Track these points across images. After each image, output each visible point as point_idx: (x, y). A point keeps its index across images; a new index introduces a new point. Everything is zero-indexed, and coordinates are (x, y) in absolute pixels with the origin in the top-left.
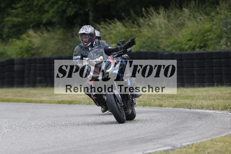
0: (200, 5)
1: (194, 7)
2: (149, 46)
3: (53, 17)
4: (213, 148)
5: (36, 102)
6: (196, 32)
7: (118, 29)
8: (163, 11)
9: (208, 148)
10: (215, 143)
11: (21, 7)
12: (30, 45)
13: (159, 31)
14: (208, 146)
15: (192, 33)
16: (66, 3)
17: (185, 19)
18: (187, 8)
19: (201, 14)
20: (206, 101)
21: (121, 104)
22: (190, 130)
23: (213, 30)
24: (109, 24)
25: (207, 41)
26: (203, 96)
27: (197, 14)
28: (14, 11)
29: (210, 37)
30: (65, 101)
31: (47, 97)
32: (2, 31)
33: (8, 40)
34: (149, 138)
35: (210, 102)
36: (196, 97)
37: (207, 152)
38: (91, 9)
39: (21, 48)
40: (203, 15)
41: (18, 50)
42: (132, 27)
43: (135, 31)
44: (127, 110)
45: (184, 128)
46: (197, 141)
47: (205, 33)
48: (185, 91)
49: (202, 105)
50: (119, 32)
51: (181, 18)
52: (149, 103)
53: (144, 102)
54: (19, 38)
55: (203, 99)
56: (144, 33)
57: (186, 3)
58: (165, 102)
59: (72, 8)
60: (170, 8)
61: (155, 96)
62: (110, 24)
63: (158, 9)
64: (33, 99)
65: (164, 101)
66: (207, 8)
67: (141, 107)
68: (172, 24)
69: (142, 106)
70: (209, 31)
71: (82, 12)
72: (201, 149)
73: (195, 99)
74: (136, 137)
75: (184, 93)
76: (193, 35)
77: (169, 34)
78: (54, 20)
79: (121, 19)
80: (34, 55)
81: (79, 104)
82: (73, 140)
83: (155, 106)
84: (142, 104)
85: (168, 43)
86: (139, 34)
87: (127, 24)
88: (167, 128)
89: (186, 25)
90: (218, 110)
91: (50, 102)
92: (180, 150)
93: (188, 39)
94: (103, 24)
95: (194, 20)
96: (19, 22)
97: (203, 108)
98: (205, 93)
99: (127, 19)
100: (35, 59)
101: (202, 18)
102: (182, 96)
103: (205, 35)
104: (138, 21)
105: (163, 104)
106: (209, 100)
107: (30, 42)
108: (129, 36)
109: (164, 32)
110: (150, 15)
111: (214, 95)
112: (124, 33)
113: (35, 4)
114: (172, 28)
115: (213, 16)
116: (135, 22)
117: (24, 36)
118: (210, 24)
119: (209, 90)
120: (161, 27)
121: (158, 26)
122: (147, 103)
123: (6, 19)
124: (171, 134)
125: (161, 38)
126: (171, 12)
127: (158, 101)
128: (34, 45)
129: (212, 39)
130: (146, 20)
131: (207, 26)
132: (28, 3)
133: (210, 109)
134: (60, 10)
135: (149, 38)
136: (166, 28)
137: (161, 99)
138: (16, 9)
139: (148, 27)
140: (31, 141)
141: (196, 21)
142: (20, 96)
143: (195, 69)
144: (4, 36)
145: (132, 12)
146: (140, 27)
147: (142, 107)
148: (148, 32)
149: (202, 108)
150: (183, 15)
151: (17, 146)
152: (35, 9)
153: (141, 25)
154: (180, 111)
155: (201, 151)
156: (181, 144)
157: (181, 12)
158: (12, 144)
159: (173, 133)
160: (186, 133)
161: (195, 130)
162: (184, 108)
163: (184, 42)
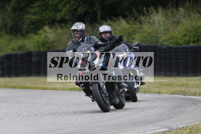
0: (194, 5)
1: (189, 7)
2: (150, 41)
3: (65, 15)
5: (51, 89)
6: (190, 28)
7: (122, 26)
8: (162, 10)
9: (200, 130)
11: (38, 6)
12: (46, 39)
13: (158, 27)
15: (186, 29)
16: (77, 3)
17: (181, 17)
19: (194, 13)
20: (199, 89)
21: (105, 94)
22: (185, 114)
24: (114, 22)
25: (200, 36)
26: (196, 84)
27: (191, 13)
28: (32, 10)
32: (22, 27)
33: (27, 35)
34: (149, 121)
36: (190, 85)
38: (99, 8)
39: (38, 42)
40: (196, 14)
41: (35, 44)
42: (134, 24)
43: (138, 28)
44: (112, 100)
45: (179, 112)
46: (191, 123)
47: (198, 29)
48: (181, 80)
49: (195, 92)
50: (123, 29)
51: (177, 16)
53: (145, 90)
54: (36, 34)
55: (196, 87)
56: (145, 29)
57: (181, 3)
58: (163, 89)
59: (83, 7)
60: (167, 8)
61: (154, 84)
62: (115, 21)
63: (158, 8)
66: (200, 8)
68: (170, 22)
71: (91, 11)
72: (194, 130)
73: (189, 87)
74: (137, 120)
75: (179, 81)
76: (187, 31)
77: (167, 30)
78: (67, 17)
79: (125, 17)
80: (49, 48)
82: (83, 122)
83: (155, 93)
84: (143, 91)
85: (165, 38)
86: (140, 30)
87: (130, 22)
89: (181, 23)
91: (63, 89)
92: (176, 131)
93: (183, 34)
94: (109, 22)
95: (189, 18)
96: (36, 19)
97: (196, 95)
98: (197, 82)
99: (130, 17)
101: (196, 16)
102: (178, 84)
103: (198, 31)
104: (140, 19)
105: (161, 92)
107: (46, 37)
108: (131, 32)
109: (162, 28)
110: (151, 13)
112: (128, 29)
113: (50, 3)
114: (170, 25)
116: (137, 20)
117: (41, 31)
120: (159, 24)
121: (157, 23)
122: (148, 90)
123: (25, 17)
124: (168, 118)
125: (160, 34)
126: (168, 11)
127: (157, 88)
128: (49, 39)
130: (147, 18)
131: (200, 23)
132: (44, 3)
134: (72, 9)
135: (149, 33)
136: (164, 25)
137: (159, 87)
138: (34, 8)
139: (148, 24)
140: (46, 123)
142: (37, 84)
143: (189, 60)
144: (24, 32)
145: (134, 11)
146: (141, 24)
147: (143, 93)
148: (149, 28)
150: (179, 14)
151: (34, 127)
152: (51, 8)
153: (142, 22)
154: (176, 97)
155: (194, 132)
156: (177, 126)
157: (177, 11)
158: (30, 126)
159: (170, 116)
160: (181, 116)
161: (189, 114)
162: (180, 95)
163: (180, 37)
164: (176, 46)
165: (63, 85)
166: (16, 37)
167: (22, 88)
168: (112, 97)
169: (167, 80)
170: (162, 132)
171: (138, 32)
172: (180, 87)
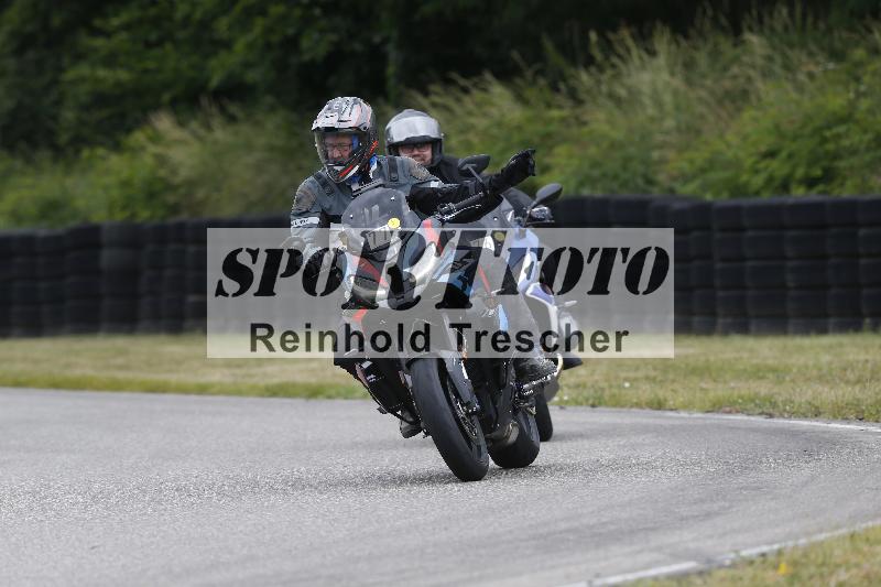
0: (810, 20)
1: (786, 28)
2: (616, 177)
3: (247, 65)
4: (857, 565)
5: (183, 390)
6: (792, 122)
7: (494, 111)
8: (669, 43)
9: (838, 566)
10: (866, 548)
11: (127, 27)
12: (162, 173)
13: (652, 119)
14: (838, 561)
15: (777, 127)
16: (297, 12)
17: (752, 73)
18: (761, 32)
19: (811, 54)
20: (832, 388)
21: (468, 405)
22: (769, 497)
23: (858, 116)
24: (460, 95)
25: (836, 156)
26: (820, 370)
27: (796, 55)
28: (99, 42)
29: (846, 143)
30: (294, 385)
31: (226, 371)
32: (54, 118)
33: (78, 152)
34: (612, 527)
35: (846, 393)
36: (795, 370)
37: (833, 582)
38: (395, 34)
39: (126, 184)
40: (821, 58)
41: (115, 193)
42: (549, 106)
43: (563, 120)
45: (746, 488)
46: (797, 538)
47: (829, 127)
48: (751, 351)
49: (817, 403)
50: (499, 124)
51: (735, 70)
52: (614, 396)
53: (596, 392)
54: (117, 147)
55: (821, 379)
56: (594, 126)
57: (754, 12)
58: (674, 391)
59: (322, 31)
60: (692, 32)
61: (637, 369)
62: (466, 91)
63: (651, 35)
64: (173, 378)
65: (671, 387)
66: (836, 34)
67: (583, 408)
68: (703, 94)
69: (587, 405)
70: (842, 120)
71: (358, 47)
72: (813, 569)
73: (788, 378)
74: (563, 526)
75: (746, 355)
76: (781, 135)
77: (691, 131)
78: (252, 76)
79: (506, 74)
80: (175, 209)
81: (346, 398)
82: (323, 534)
83: (638, 405)
84: (587, 400)
85: (686, 166)
86: (575, 131)
87: (530, 93)
88: (682, 490)
89: (753, 98)
90: (877, 421)
91: (236, 391)
92: (731, 572)
93: (763, 148)
94: (436, 94)
95: (787, 78)
96: (118, 84)
97: (820, 413)
98: (825, 358)
99: (529, 74)
100: (181, 226)
101: (817, 70)
102: (742, 367)
103: (828, 134)
104: (572, 82)
105: (666, 400)
106: (842, 385)
107: (161, 160)
108: (536, 138)
109: (669, 123)
110: (619, 56)
111: (860, 365)
112: (519, 128)
113: (179, 14)
114: (701, 109)
115: (859, 64)
116: (562, 86)
117: (138, 137)
118: (849, 92)
119: (841, 345)
120: (659, 104)
121: (647, 101)
122: (607, 393)
123: (70, 75)
124: (696, 514)
125: (662, 146)
126: (696, 48)
127: (648, 386)
128: (174, 172)
129: (853, 152)
130: (604, 78)
131: (837, 101)
132: (153, 11)
133: (846, 419)
134: (275, 39)
135: (614, 145)
136: (677, 108)
137: (659, 378)
138: (107, 34)
139: (610, 104)
140: (163, 538)
141: (794, 81)
142: (121, 368)
143: (790, 264)
144: (63, 138)
145: (549, 46)
146: (579, 102)
147: (589, 408)
148: (611, 122)
149: (817, 414)
150: (746, 59)
151: (111, 556)
152: (181, 35)
153: (583, 96)
154: (731, 425)
155: (811, 577)
156: (736, 552)
157: (735, 45)
158: (93, 551)
159: (706, 507)
160: (753, 508)
161: (791, 497)
162: (749, 415)
163: (749, 162)
164: (733, 202)
165: (237, 371)
166: (29, 161)
167: (56, 385)
168: (494, 417)
169: (691, 351)
170: (670, 577)
171: (565, 140)
172: (751, 381)
